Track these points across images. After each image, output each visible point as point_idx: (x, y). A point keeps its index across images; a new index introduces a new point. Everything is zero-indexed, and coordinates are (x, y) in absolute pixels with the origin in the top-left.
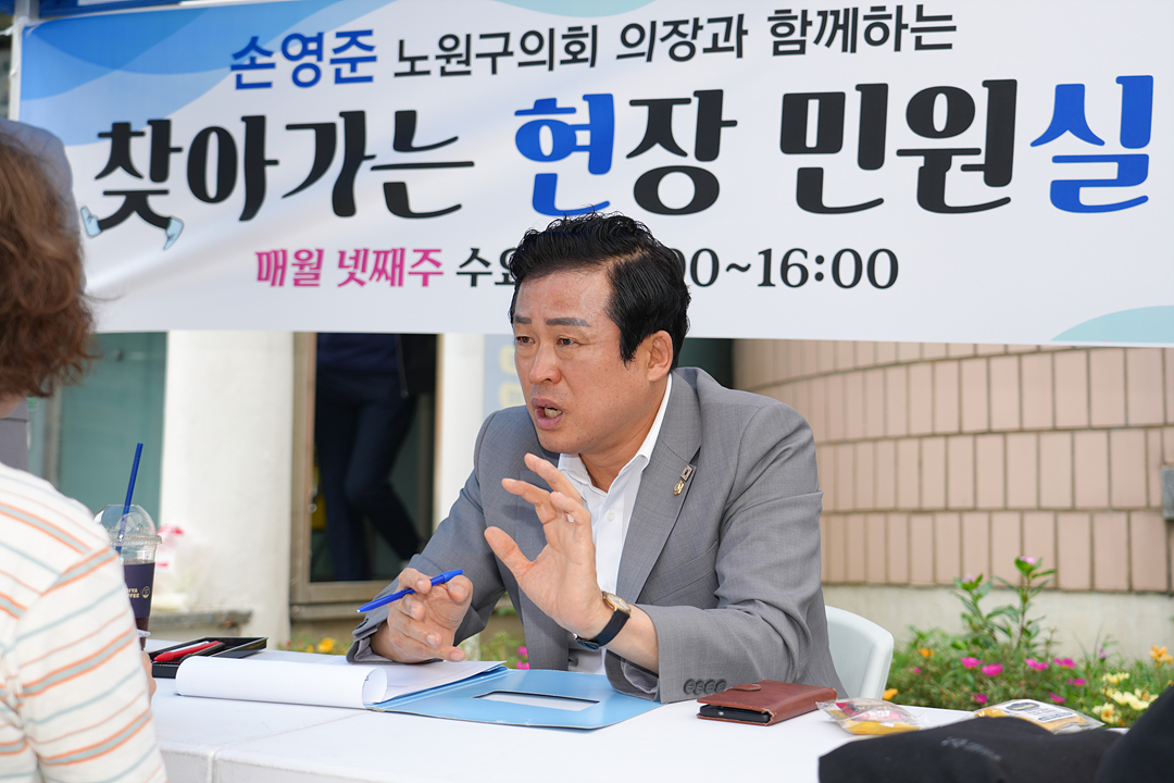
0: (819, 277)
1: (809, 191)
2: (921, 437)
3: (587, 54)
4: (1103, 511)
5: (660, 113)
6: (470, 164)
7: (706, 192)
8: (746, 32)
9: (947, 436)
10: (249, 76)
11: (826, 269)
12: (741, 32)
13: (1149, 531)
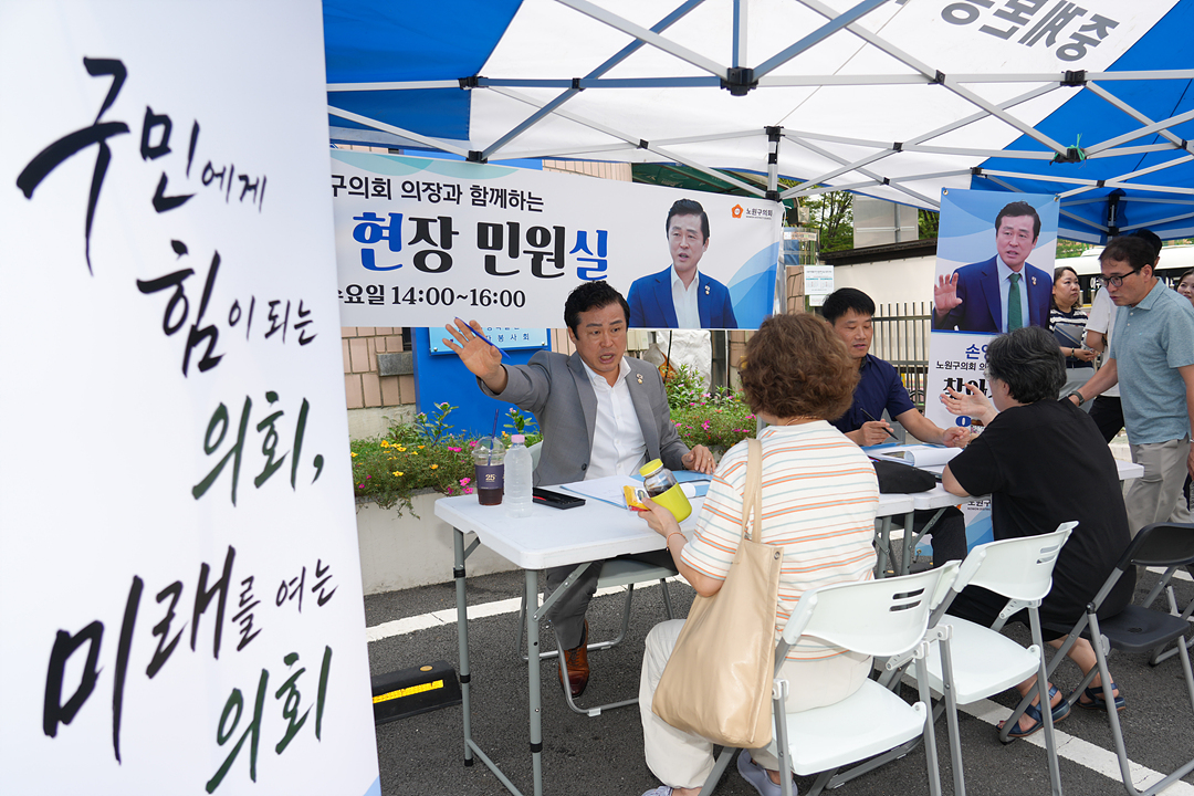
0: (495, 302)
1: (490, 265)
3: (385, 192)
5: (422, 225)
7: (446, 263)
8: (461, 193)
11: (498, 298)
13: (371, 382)
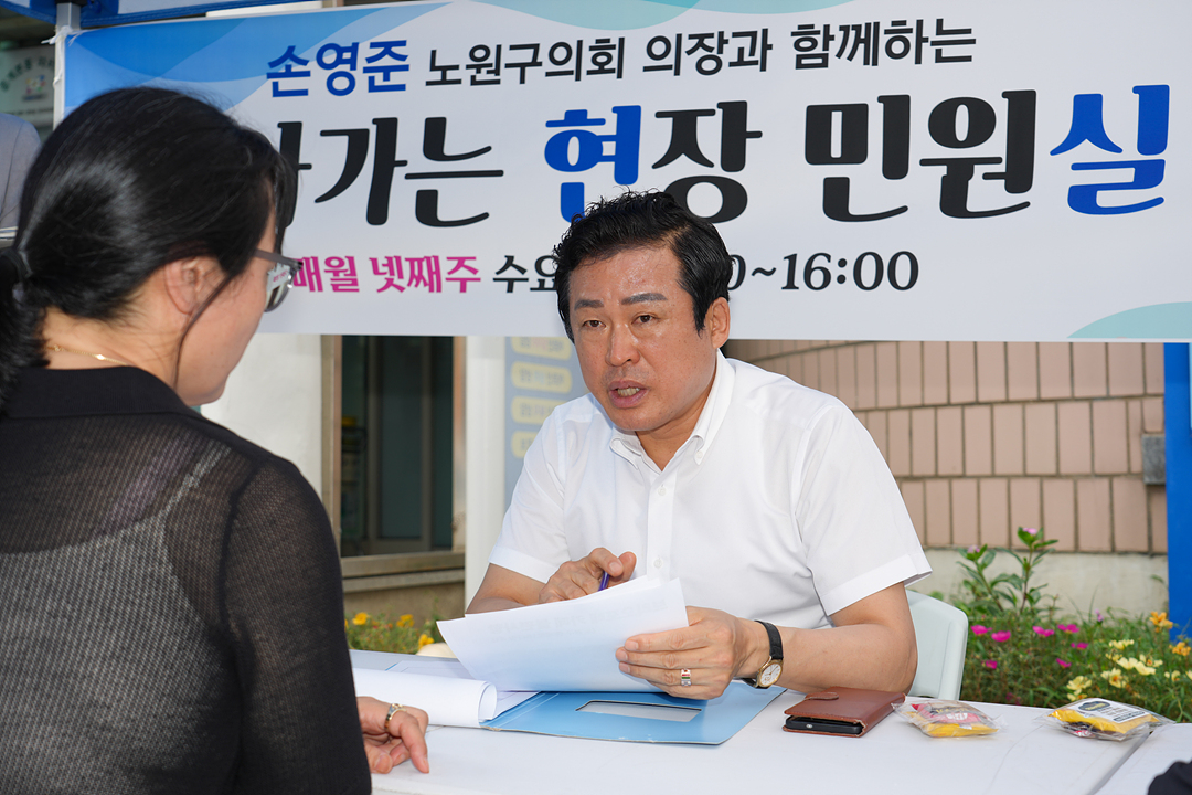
0: (841, 279)
1: (836, 200)
2: (911, 408)
3: (614, 64)
4: (1086, 476)
5: (684, 125)
6: (500, 173)
8: (770, 47)
9: (936, 407)
10: (285, 84)
11: (848, 271)
12: (766, 47)
13: (1130, 496)
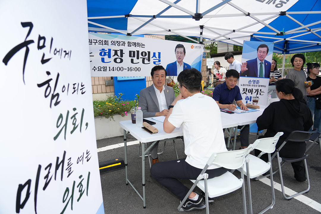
3: (107, 44)
4: (98, 85)
5: (116, 52)
6: (93, 56)
7: (122, 61)
11: (134, 69)
12: (125, 44)
